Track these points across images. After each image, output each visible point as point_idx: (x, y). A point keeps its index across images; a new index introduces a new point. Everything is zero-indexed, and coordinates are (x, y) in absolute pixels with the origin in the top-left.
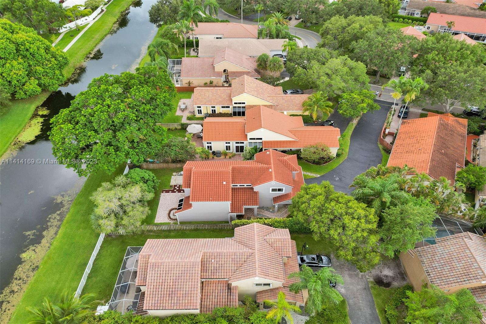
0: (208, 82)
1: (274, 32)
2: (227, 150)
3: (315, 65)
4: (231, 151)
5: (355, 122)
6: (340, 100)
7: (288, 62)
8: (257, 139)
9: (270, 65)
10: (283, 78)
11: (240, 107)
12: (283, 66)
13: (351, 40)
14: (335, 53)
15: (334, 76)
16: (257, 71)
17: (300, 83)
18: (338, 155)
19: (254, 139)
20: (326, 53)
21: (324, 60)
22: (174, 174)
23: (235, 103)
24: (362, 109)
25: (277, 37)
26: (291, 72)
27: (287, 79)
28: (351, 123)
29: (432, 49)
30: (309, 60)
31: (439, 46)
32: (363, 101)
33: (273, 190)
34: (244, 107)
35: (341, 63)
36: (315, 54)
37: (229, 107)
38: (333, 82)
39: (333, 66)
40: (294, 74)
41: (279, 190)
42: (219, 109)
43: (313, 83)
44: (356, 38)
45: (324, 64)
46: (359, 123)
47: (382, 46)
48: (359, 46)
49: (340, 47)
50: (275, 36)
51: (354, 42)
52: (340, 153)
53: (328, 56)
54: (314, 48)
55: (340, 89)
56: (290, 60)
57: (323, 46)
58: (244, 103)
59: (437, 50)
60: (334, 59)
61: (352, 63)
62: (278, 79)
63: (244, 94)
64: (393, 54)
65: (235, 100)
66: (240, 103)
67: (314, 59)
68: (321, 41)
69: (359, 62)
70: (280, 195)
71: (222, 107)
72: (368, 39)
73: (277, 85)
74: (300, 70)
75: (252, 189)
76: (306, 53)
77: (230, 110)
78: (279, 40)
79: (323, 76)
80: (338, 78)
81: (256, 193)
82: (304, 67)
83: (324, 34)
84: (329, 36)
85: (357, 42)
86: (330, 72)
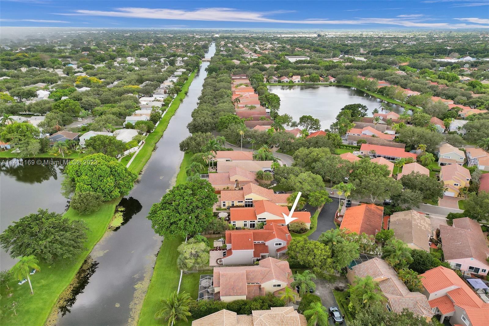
0: (226, 188)
1: (264, 157)
2: (245, 226)
3: (292, 177)
4: (247, 227)
5: (319, 210)
6: (308, 197)
7: (275, 175)
8: (263, 219)
9: (265, 177)
10: (273, 184)
11: (249, 202)
12: (273, 177)
13: (312, 162)
14: (303, 169)
15: (304, 183)
16: (256, 180)
17: (284, 188)
18: (311, 228)
19: (261, 219)
20: (298, 169)
21: (297, 174)
22: (215, 241)
23: (246, 199)
24: (322, 201)
25: (266, 159)
26: (278, 181)
27: (275, 185)
28: (317, 210)
29: (359, 167)
30: (288, 173)
31: (362, 165)
32: (322, 197)
33: (277, 244)
34: (252, 202)
35: (307, 175)
36: (291, 171)
37: (242, 202)
38: (303, 187)
39: (302, 177)
40: (279, 182)
41: (280, 244)
42: (236, 203)
43: (292, 187)
44: (315, 161)
45: (297, 176)
46: (322, 211)
47: (331, 166)
48: (317, 165)
49: (306, 165)
50: (264, 159)
51: (314, 163)
52: (312, 226)
53: (299, 171)
54: (290, 167)
55: (308, 190)
56: (276, 174)
57: (295, 165)
58: (252, 199)
59: (362, 168)
60: (303, 173)
61: (314, 176)
62: (270, 185)
63: (252, 194)
64: (337, 170)
65: (246, 197)
66: (249, 199)
67: (291, 173)
68: (294, 162)
69: (318, 175)
70: (280, 247)
71: (238, 202)
72: (322, 162)
73: (270, 189)
74: (283, 179)
75: (265, 244)
76: (286, 170)
77: (243, 204)
78: (267, 161)
79: (297, 183)
80: (306, 184)
81: (267, 246)
82: (285, 178)
83: (296, 158)
84: (298, 160)
85: (315, 163)
86: (301, 181)
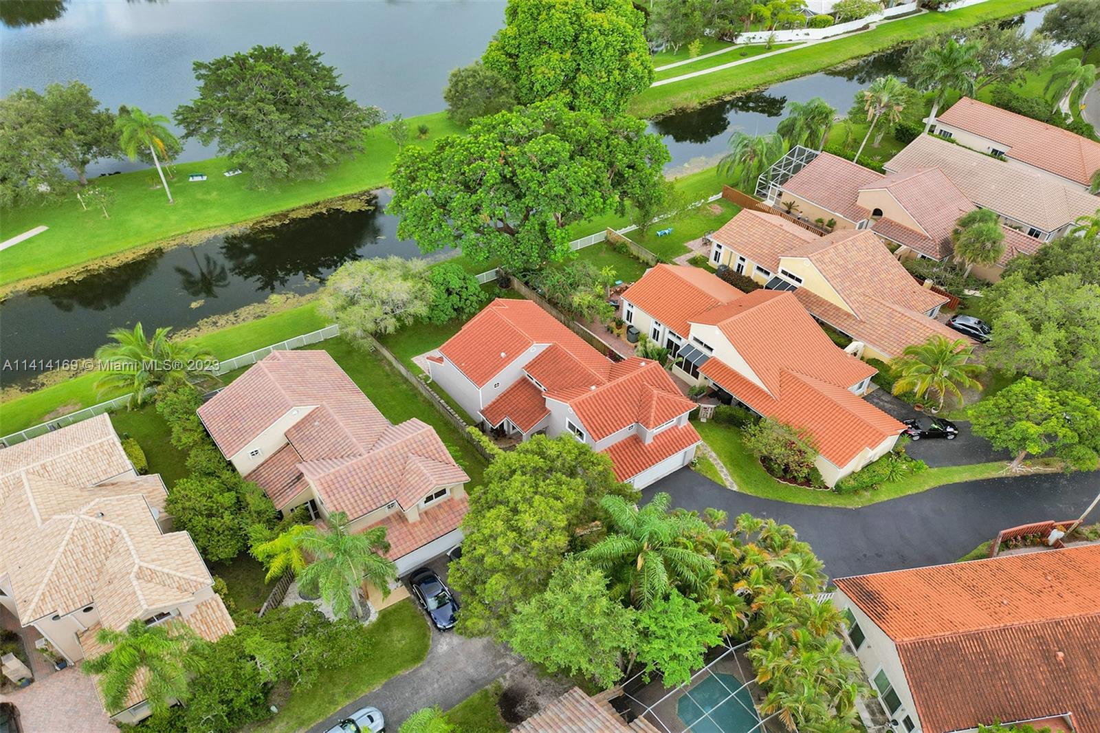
0: (826, 221)
2: (654, 337)
5: (1018, 469)
8: (706, 346)
11: (788, 284)
18: (839, 489)
19: (701, 343)
23: (784, 272)
24: (1024, 436)
33: (570, 426)
34: (794, 289)
37: (768, 273)
41: (579, 433)
42: (750, 270)
58: (800, 281)
63: (806, 260)
65: (787, 265)
66: (792, 277)
71: (759, 268)
75: (544, 398)
77: (764, 280)
81: (544, 411)
